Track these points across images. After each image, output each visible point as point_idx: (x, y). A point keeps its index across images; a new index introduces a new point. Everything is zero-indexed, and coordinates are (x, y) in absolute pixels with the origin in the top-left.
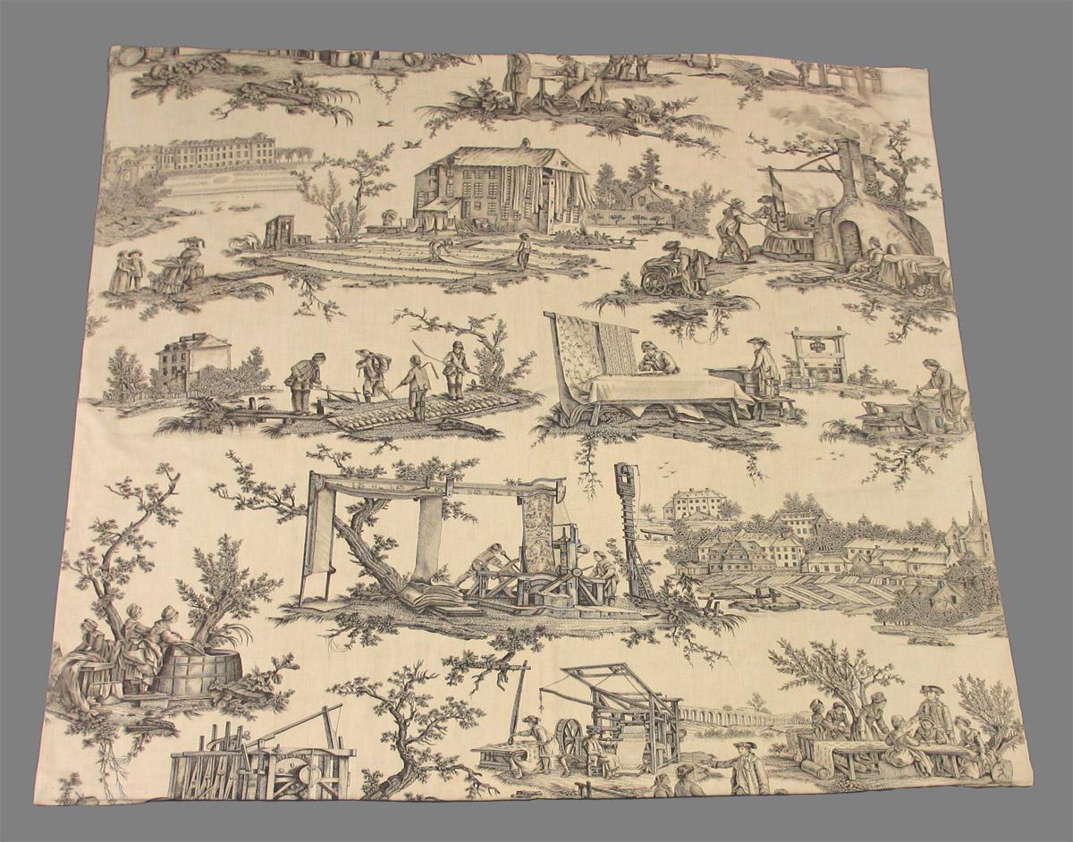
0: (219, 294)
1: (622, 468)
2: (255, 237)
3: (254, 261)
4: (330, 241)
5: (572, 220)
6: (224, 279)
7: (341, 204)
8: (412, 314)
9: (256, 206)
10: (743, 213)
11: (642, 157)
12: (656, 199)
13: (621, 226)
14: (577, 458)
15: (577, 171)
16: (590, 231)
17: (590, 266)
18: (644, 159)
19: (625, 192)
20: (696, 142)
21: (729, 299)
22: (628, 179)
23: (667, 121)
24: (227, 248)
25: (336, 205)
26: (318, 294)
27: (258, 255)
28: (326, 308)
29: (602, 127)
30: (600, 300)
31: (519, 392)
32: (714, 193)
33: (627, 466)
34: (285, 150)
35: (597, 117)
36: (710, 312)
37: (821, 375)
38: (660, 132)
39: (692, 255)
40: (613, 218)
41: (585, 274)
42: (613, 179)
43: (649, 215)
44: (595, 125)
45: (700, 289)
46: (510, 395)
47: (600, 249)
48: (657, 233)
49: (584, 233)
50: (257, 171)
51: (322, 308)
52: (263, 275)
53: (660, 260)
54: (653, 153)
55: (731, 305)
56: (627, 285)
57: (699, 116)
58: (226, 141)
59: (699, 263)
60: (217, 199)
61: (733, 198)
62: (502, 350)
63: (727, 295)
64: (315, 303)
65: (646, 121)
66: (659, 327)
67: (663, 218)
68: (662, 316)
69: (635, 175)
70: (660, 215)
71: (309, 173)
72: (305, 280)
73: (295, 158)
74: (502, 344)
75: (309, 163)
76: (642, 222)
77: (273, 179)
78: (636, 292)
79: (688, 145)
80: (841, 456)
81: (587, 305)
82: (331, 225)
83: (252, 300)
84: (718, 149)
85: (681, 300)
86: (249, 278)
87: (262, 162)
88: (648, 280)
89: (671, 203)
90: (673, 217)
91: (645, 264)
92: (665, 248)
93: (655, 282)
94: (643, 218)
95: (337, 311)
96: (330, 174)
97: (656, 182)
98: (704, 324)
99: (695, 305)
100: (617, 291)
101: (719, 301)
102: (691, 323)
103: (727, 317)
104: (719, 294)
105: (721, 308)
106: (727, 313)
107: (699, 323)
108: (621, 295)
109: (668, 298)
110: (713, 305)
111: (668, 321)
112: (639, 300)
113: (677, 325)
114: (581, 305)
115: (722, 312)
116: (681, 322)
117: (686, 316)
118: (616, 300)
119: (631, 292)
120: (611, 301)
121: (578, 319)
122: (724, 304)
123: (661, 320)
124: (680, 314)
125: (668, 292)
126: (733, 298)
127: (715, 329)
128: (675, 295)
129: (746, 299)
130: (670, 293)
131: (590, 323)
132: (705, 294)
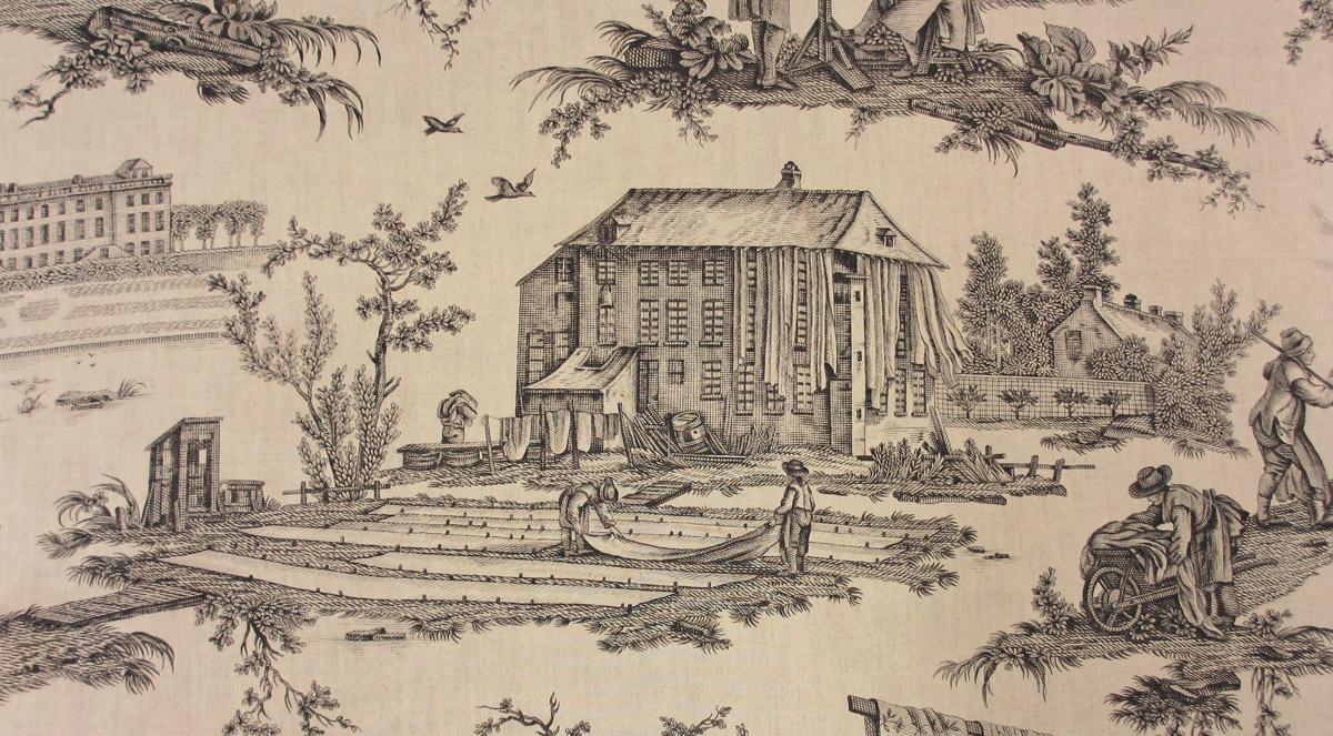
0: (36, 669)
2: (124, 491)
3: (120, 568)
4: (311, 498)
5: (910, 408)
6: (49, 625)
7: (338, 376)
8: (521, 718)
9: (126, 392)
10: (1310, 373)
11: (1070, 210)
12: (1109, 341)
13: (1029, 423)
15: (917, 257)
16: (956, 439)
17: (959, 551)
18: (1075, 217)
19: (1033, 319)
20: (1195, 163)
21: (1291, 637)
22: (1038, 280)
23: (1124, 101)
24: (55, 529)
25: (324, 381)
26: (284, 663)
27: (130, 550)
28: (305, 709)
29: (971, 122)
30: (985, 655)
32: (1242, 313)
34: (195, 211)
35: (957, 92)
36: (1245, 677)
38: (1109, 135)
39: (1199, 509)
40: (1008, 399)
41: (947, 577)
42: (1003, 281)
43: (1094, 390)
44: (955, 118)
45: (1222, 611)
47: (981, 499)
48: (1116, 443)
49: (941, 447)
50: (128, 280)
51: (296, 708)
52: (143, 610)
53: (1124, 527)
54: (1095, 198)
55: (1297, 655)
56: (1049, 604)
57: (1197, 86)
58: (49, 186)
59: (1218, 535)
60: (26, 370)
61: (1285, 327)
63: (1287, 625)
64: (279, 691)
65: (1075, 101)
66: (1127, 729)
67: (1127, 397)
68: (1133, 697)
69: (1056, 270)
70: (1122, 388)
71: (257, 283)
72: (251, 622)
73: (221, 231)
75: (256, 249)
76: (1079, 410)
77: (166, 304)
78: (1071, 623)
79: (1176, 175)
81: (953, 670)
82: (313, 445)
83: (120, 687)
84: (1243, 182)
85: (1176, 643)
86: (111, 617)
87: (138, 250)
88: (1099, 590)
89: (1144, 350)
90: (1151, 393)
91: (1091, 542)
92: (1138, 489)
93: (1115, 594)
94: (1082, 398)
95: (333, 714)
96: (309, 280)
97: (1106, 285)
98: (1232, 716)
99: (1210, 658)
100: (1026, 624)
101: (1267, 643)
102: (1203, 713)
103: (1285, 693)
104: (1266, 624)
105: (1272, 664)
106: (1284, 679)
107: (1221, 712)
108: (1035, 636)
109: (1146, 641)
110: (1251, 655)
111: (1149, 710)
112: (1077, 648)
113: (1170, 722)
114: (939, 671)
115: (1273, 678)
116: (1179, 712)
117: (1190, 695)
118: (1024, 651)
119: (1058, 626)
120: (1012, 656)
121: (934, 717)
122: (1279, 651)
123: (1131, 708)
124: (1176, 688)
125: (1146, 622)
126: (1299, 633)
127: (1257, 730)
128: (1163, 630)
129: (1324, 634)
130: (1152, 626)
131: (962, 727)
132: (1232, 626)
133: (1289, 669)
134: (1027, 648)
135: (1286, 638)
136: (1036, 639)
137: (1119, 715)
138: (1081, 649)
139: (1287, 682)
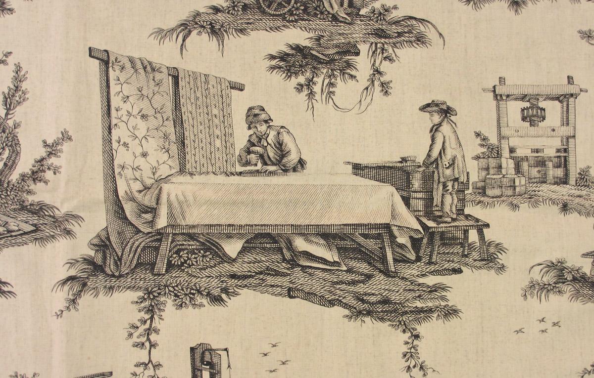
1: (203, 353)
14: (131, 335)
21: (397, 23)
30: (184, 25)
31: (39, 210)
33: (211, 350)
36: (363, 48)
37: (534, 172)
45: (351, 4)
46: (24, 216)
55: (400, 34)
62: (17, 125)
63: (395, 15)
66: (278, 77)
68: (283, 57)
74: (19, 114)
78: (246, 7)
80: (554, 324)
81: (162, 34)
85: (317, 23)
98: (351, 73)
99: (340, 34)
100: (214, 6)
101: (380, 26)
102: (332, 70)
103: (390, 60)
104: (380, 14)
105: (383, 40)
106: (391, 51)
107: (344, 70)
108: (219, 14)
109: (296, 21)
110: (369, 34)
111: (293, 65)
112: (248, 23)
113: (308, 74)
114: (152, 34)
115: (383, 49)
116: (315, 68)
117: (324, 57)
118: (211, 24)
119: (236, 9)
120: (202, 26)
121: (146, 63)
122: (388, 32)
123: (281, 64)
124: (314, 52)
125: (297, 9)
126: (403, 20)
127: (369, 83)
128: (308, 14)
129: (421, 23)
130: (301, 12)
131: (165, 71)
132: (358, 14)
133: (394, 44)
134: (213, 22)
135: (394, 23)
136: (220, 17)
137: (273, 68)
138: (250, 24)
139: (393, 53)
